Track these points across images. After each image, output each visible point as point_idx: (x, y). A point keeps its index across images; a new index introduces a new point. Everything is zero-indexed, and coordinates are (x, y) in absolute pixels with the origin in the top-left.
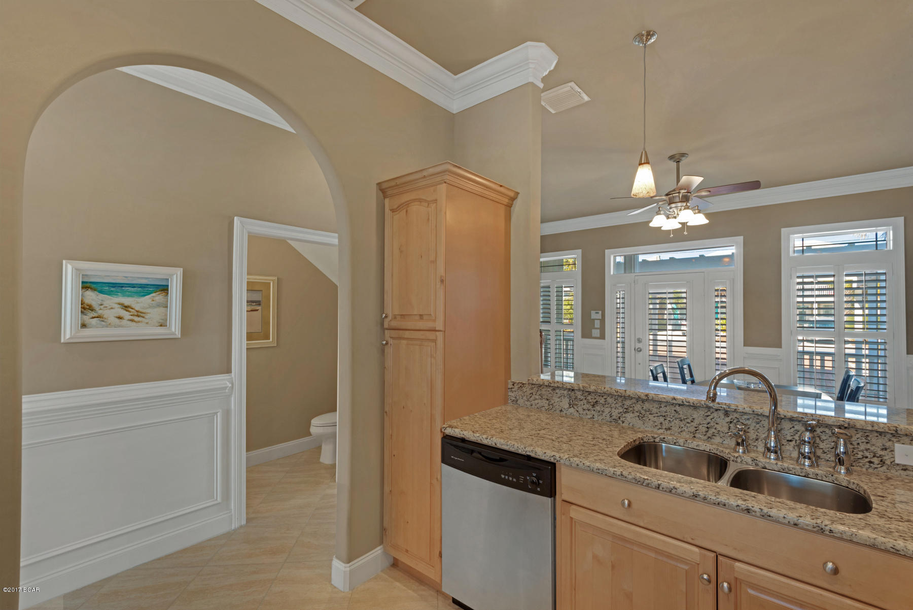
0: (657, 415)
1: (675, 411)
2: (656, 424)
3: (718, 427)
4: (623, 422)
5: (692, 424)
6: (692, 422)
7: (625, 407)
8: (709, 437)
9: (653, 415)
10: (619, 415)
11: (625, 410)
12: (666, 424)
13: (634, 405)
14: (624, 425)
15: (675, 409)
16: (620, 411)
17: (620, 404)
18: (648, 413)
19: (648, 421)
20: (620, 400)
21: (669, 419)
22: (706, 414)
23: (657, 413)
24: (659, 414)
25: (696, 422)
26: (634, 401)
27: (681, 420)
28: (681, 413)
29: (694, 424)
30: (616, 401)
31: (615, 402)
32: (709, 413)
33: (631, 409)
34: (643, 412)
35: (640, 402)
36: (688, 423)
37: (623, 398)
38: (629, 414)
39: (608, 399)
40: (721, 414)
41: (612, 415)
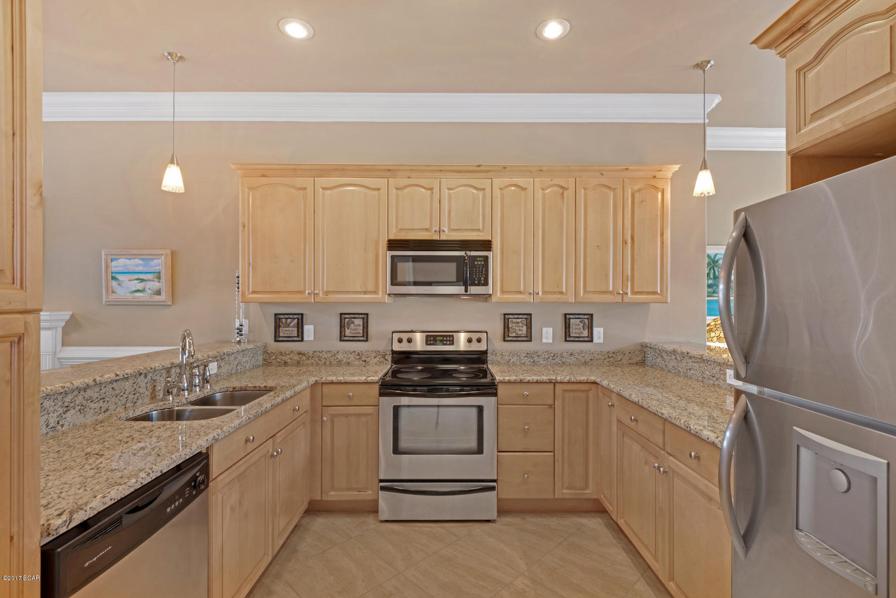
0: (97, 400)
1: (113, 388)
2: (96, 410)
3: (141, 390)
4: (62, 426)
5: (125, 395)
6: (124, 393)
7: (66, 404)
8: (135, 403)
9: (94, 402)
10: (58, 419)
11: (65, 410)
12: (105, 406)
13: (75, 398)
14: (63, 428)
15: (112, 386)
16: (59, 413)
17: (61, 403)
18: (89, 401)
19: (89, 410)
20: (60, 398)
21: (107, 399)
22: (134, 382)
23: (97, 398)
24: (99, 398)
25: (127, 392)
26: (76, 393)
27: (116, 397)
28: (116, 389)
29: (125, 396)
30: (56, 401)
31: (54, 404)
32: (136, 381)
33: (72, 405)
34: (84, 403)
35: (82, 393)
36: (122, 396)
37: (63, 394)
38: (70, 412)
39: (44, 403)
40: (142, 377)
41: (49, 423)
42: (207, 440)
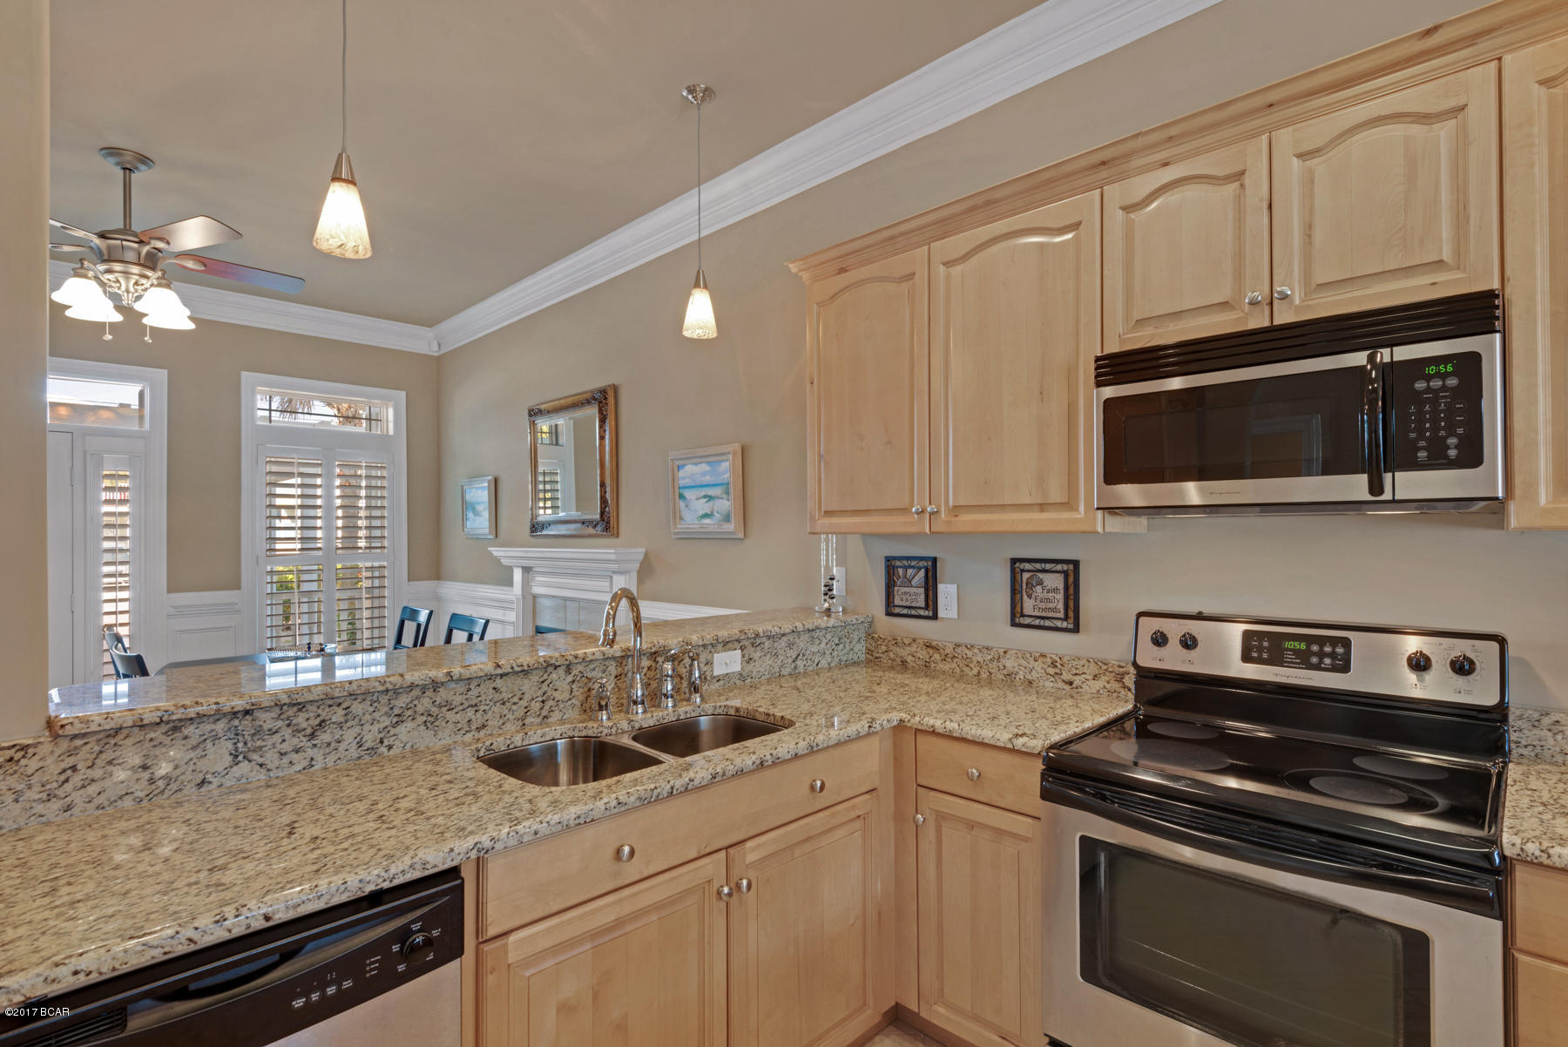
0: (461, 708)
1: (494, 688)
2: (459, 726)
3: (557, 695)
4: (390, 747)
5: (521, 702)
6: (521, 699)
7: (397, 711)
8: (545, 717)
9: (454, 711)
10: (381, 735)
11: (395, 720)
12: (478, 719)
13: (416, 702)
14: (392, 752)
15: (494, 685)
16: (382, 725)
17: (386, 709)
18: (444, 709)
19: (444, 724)
20: (384, 699)
21: (482, 708)
22: (542, 679)
23: (462, 704)
24: (466, 705)
25: (527, 697)
26: (416, 692)
27: (504, 704)
28: (503, 689)
29: (524, 703)
30: (375, 705)
31: (371, 709)
32: (545, 676)
33: (409, 713)
34: (434, 710)
35: (429, 693)
36: (514, 704)
37: (390, 693)
38: (404, 725)
39: (353, 706)
40: (561, 671)
41: (364, 740)
42: (452, 850)
